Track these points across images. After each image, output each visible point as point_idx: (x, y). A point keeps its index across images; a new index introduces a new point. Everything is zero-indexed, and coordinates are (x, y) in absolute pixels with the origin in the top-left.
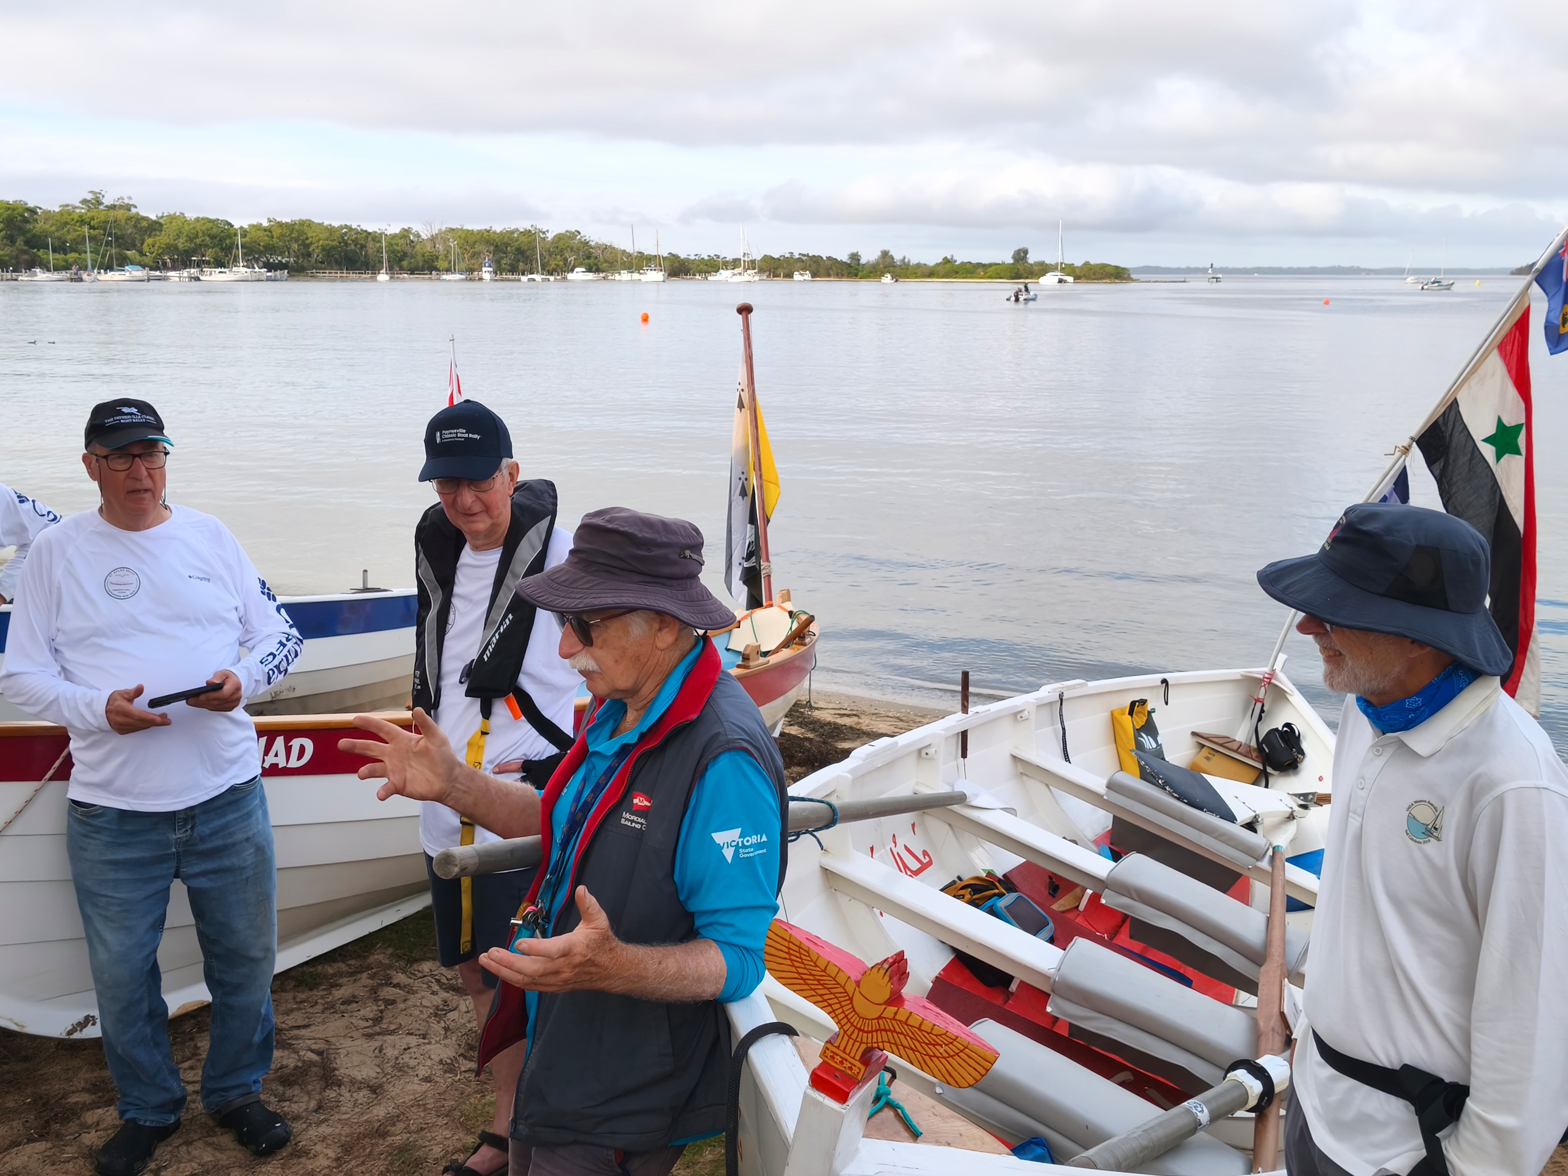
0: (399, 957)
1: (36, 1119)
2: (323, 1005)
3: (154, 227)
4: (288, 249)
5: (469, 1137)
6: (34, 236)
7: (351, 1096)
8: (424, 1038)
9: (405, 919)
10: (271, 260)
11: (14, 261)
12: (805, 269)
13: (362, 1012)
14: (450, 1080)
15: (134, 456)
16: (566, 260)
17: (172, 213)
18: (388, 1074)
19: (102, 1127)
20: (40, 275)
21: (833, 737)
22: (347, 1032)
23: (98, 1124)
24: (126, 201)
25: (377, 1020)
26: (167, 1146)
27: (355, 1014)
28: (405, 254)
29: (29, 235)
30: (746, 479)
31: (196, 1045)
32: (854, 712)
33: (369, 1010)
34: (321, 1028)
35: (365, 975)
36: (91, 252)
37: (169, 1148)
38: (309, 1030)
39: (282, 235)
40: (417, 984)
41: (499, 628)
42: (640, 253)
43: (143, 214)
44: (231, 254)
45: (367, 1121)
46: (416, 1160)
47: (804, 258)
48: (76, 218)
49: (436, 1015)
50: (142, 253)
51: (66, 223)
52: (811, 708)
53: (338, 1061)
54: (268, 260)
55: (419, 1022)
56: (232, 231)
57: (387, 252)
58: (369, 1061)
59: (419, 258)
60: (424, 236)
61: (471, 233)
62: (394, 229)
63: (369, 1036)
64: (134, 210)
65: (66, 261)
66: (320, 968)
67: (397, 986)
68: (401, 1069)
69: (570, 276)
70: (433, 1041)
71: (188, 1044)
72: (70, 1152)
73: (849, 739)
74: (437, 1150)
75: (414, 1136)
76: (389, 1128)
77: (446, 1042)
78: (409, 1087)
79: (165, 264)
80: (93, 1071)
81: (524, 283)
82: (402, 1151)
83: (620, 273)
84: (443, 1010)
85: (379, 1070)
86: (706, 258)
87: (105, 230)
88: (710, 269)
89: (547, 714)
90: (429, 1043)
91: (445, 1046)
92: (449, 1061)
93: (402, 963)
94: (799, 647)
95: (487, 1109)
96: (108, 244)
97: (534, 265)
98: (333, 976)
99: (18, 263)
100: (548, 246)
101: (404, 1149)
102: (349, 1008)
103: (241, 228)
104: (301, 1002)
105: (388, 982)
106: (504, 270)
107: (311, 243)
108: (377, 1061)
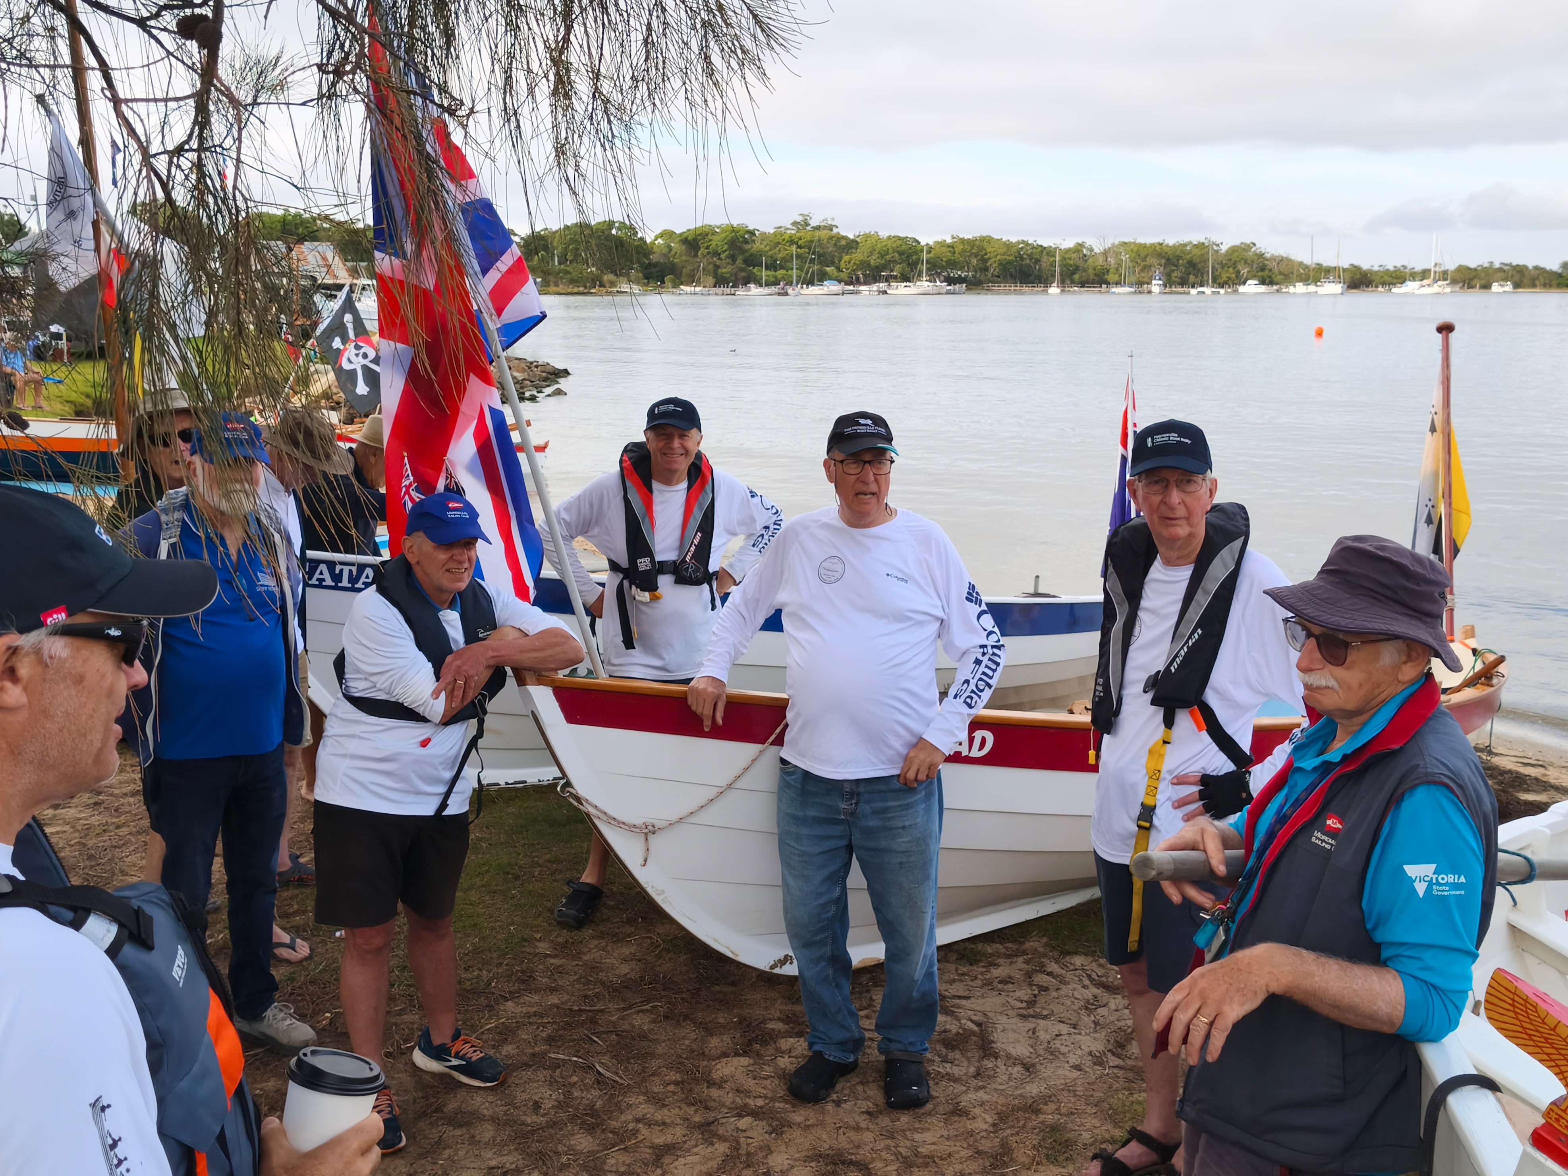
0: (1053, 947)
1: (741, 1036)
2: (982, 980)
3: (851, 245)
4: (968, 264)
5: (1117, 1131)
6: (752, 255)
7: (1007, 1069)
8: (1075, 1028)
9: (1059, 912)
10: (952, 275)
11: (733, 278)
12: (1506, 279)
13: (1018, 994)
14: (1098, 1072)
15: (865, 462)
16: (1238, 272)
17: (867, 232)
18: (1040, 1055)
19: (794, 1054)
20: (754, 289)
21: (1513, 787)
22: (1003, 1009)
23: (790, 1051)
24: (830, 222)
25: (1031, 1003)
26: (847, 1082)
27: (1011, 994)
28: (1077, 268)
29: (747, 255)
30: (1433, 507)
31: (871, 998)
32: (1540, 763)
33: (1024, 993)
34: (980, 1001)
35: (1020, 959)
36: (797, 269)
37: (848, 1085)
38: (969, 1001)
39: (964, 251)
40: (1069, 976)
41: (1187, 642)
42: (1318, 264)
43: (843, 233)
44: (916, 269)
45: (1021, 1095)
46: (1066, 1141)
47: (1506, 268)
48: (787, 238)
49: (1087, 1008)
50: (839, 270)
51: (779, 243)
52: (1490, 753)
53: (995, 1034)
54: (949, 274)
55: (1070, 1012)
56: (919, 248)
57: (1060, 266)
58: (1023, 1040)
59: (1091, 271)
60: (1097, 250)
61: (1143, 246)
62: (1068, 243)
63: (1024, 1017)
64: (835, 230)
65: (776, 277)
66: (980, 946)
67: (1050, 974)
68: (1054, 1054)
69: (1242, 289)
70: (1083, 1032)
71: (864, 995)
72: (768, 1071)
73: (1534, 791)
74: (1086, 1136)
75: (1065, 1118)
76: (1041, 1106)
77: (1096, 1035)
78: (1060, 1072)
79: (858, 279)
80: (786, 1004)
81: (1193, 295)
82: (1053, 1130)
83: (1295, 286)
84: (1093, 1004)
85: (1032, 1051)
86: (1392, 269)
87: (810, 249)
88: (1395, 281)
89: (1229, 730)
90: (1080, 1034)
91: (1095, 1039)
92: (1098, 1054)
93: (1056, 954)
94: (1485, 687)
95: (1136, 1107)
96: (812, 261)
97: (1205, 278)
98: (992, 955)
99: (736, 279)
100: (1221, 259)
101: (1054, 1128)
102: (1005, 987)
103: (928, 244)
104: (963, 975)
105: (1042, 970)
106: (1174, 282)
107: (989, 258)
108: (1031, 1042)
